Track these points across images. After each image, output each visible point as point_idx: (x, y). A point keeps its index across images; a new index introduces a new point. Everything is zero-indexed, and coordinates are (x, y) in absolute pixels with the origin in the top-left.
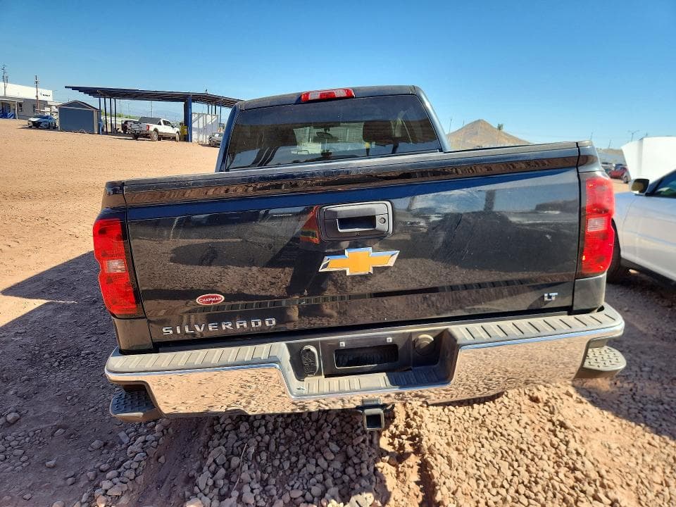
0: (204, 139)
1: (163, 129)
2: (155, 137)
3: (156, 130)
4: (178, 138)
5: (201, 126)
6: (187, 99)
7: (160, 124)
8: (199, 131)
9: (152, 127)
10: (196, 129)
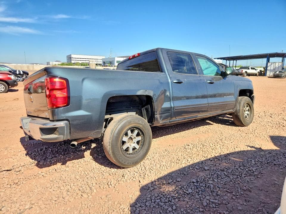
0: (272, 74)
1: (250, 71)
2: (245, 75)
3: (246, 72)
4: (258, 74)
5: (272, 68)
6: (268, 56)
7: (249, 69)
8: (271, 71)
9: (244, 71)
10: (269, 70)
